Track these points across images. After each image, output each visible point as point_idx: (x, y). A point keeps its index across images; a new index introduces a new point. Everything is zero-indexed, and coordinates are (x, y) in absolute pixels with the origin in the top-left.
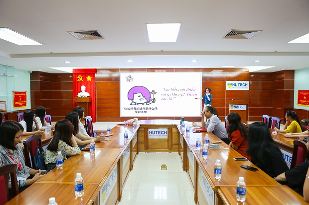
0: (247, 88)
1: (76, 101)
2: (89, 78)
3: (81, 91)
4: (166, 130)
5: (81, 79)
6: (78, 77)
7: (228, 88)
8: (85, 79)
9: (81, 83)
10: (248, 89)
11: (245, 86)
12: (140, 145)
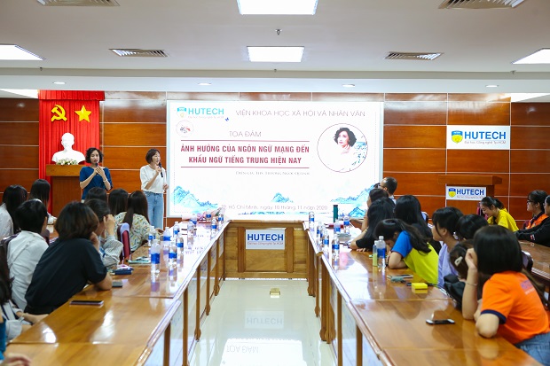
0: (505, 144)
1: (50, 173)
2: (84, 114)
3: (61, 148)
4: (281, 231)
5: (62, 116)
6: (55, 110)
7: (452, 144)
8: (71, 115)
9: (63, 127)
10: (509, 148)
11: (497, 139)
12: (228, 262)
